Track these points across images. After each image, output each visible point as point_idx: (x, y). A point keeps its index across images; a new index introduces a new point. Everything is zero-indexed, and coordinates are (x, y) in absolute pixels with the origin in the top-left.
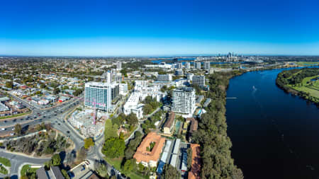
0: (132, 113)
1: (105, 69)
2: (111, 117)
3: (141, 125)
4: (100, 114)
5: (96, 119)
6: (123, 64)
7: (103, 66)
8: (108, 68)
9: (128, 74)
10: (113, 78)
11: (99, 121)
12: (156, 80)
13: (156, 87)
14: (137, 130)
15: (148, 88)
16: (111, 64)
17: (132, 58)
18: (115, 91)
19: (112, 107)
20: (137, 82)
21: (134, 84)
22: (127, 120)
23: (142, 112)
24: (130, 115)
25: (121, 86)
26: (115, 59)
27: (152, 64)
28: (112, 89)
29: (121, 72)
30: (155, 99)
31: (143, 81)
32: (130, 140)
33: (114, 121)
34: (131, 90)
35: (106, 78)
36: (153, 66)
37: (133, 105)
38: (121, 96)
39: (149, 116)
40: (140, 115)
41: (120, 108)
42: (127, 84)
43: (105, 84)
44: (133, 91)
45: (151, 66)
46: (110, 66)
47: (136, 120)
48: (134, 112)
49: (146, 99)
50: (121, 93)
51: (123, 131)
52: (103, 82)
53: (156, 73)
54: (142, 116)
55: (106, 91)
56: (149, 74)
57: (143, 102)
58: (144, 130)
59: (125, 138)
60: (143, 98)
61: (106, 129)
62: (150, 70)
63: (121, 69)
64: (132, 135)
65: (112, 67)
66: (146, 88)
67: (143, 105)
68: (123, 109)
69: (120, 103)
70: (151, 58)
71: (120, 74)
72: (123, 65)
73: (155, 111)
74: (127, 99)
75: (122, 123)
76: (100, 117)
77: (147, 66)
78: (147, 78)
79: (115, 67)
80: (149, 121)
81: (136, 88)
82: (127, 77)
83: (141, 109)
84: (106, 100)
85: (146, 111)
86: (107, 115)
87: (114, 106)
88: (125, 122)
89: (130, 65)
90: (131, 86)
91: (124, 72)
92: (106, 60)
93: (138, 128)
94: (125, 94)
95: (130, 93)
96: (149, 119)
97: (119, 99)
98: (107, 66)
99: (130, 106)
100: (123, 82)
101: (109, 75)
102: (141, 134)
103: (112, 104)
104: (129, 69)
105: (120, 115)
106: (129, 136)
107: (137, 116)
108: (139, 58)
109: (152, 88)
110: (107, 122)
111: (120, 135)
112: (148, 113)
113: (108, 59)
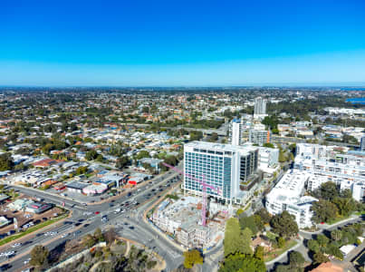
0: (285, 213)
1: (228, 114)
2: (239, 214)
3: (305, 242)
4: (214, 208)
5: (207, 215)
6: (269, 105)
7: (223, 109)
8: (235, 114)
9: (281, 128)
10: (244, 136)
11: (212, 219)
12: (356, 148)
13: (353, 163)
14: (293, 248)
15: (331, 164)
16: (241, 103)
17: (295, 90)
18: (249, 163)
19: (242, 196)
20: (302, 147)
21: (294, 151)
22: (272, 225)
23: (309, 215)
24: (281, 216)
25: (263, 153)
26: (251, 93)
27: (348, 106)
28: (243, 158)
29: (264, 122)
30: (348, 193)
31: (317, 147)
32: (277, 264)
33: (244, 221)
34: (286, 164)
35: (229, 133)
36: (351, 111)
37: (288, 195)
38: (262, 174)
39: (327, 226)
40: (304, 220)
41: (258, 199)
42: (276, 150)
43: (228, 147)
44: (292, 166)
45: (343, 110)
46: (239, 108)
47: (293, 229)
48: (291, 211)
49: (323, 189)
50: (262, 167)
51: (263, 244)
52: (223, 142)
53: (359, 129)
54: (308, 223)
55: (228, 161)
56: (337, 131)
57: (313, 194)
58: (311, 254)
59: (266, 258)
60: (316, 186)
61: (227, 234)
62: (339, 122)
63: (264, 116)
64: (282, 257)
65: (243, 111)
66: (327, 165)
67: (312, 199)
68: (264, 201)
69: (260, 188)
70: (347, 90)
71: (261, 128)
72: (270, 107)
73: (345, 221)
74: (275, 183)
75: (261, 228)
76: (215, 213)
77: (332, 110)
78: (329, 140)
79: (251, 111)
80: (327, 239)
81: (298, 160)
82: (277, 133)
83: (307, 207)
84: (228, 179)
85: (320, 215)
86: (230, 209)
87: (245, 192)
88: (268, 228)
89: (286, 107)
90: (286, 155)
91: (271, 123)
92: (230, 96)
93: (298, 246)
94: (271, 171)
95: (284, 169)
96: (327, 233)
97: (257, 181)
98: (233, 109)
99: (281, 198)
100: (267, 145)
101: (235, 127)
102: (303, 260)
103: (242, 188)
104: (284, 114)
105: (257, 213)
106: (276, 256)
107: (298, 220)
109: (340, 165)
110: (231, 223)
111: (256, 249)
112: (325, 220)
113: (234, 93)
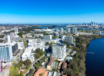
0: (28, 59)
1: (5, 33)
2: (13, 64)
3: (34, 65)
5: (2, 68)
6: (19, 29)
7: (3, 31)
8: (8, 32)
9: (23, 36)
11: (4, 69)
12: (42, 39)
13: (42, 43)
14: (31, 68)
16: (10, 29)
17: (26, 25)
18: (15, 48)
19: (14, 58)
20: (30, 40)
21: (28, 42)
22: (24, 64)
23: (34, 58)
24: (26, 60)
25: (19, 44)
26: (13, 26)
27: (39, 29)
28: (13, 46)
29: (18, 34)
30: (42, 50)
31: (34, 40)
32: (27, 74)
33: (15, 66)
34: (26, 46)
35: (7, 39)
36: (40, 30)
37: (28, 54)
38: (20, 50)
39: (38, 60)
40: (33, 60)
41: (19, 58)
42: (23, 42)
43: (7, 44)
44: (28, 46)
45: (38, 30)
46: (9, 31)
47: (30, 63)
49: (36, 50)
50: (19, 48)
51: (22, 70)
52: (5, 42)
53: (42, 34)
54: (34, 60)
55: (8, 48)
56: (38, 35)
57: (34, 52)
58: (35, 68)
59: (23, 74)
60: (34, 50)
61: (10, 72)
62: (38, 33)
63: (18, 33)
64: (28, 71)
65: (11, 32)
66: (36, 44)
67: (34, 54)
68: (21, 58)
69: (19, 54)
70: (38, 25)
71: (17, 36)
73: (42, 57)
74: (24, 52)
75: (21, 66)
76: (5, 66)
77: (36, 30)
78: (36, 38)
79: (14, 31)
80: (39, 63)
81: (29, 44)
82: (22, 37)
83: (33, 56)
84: (8, 54)
85: (36, 57)
86: (10, 63)
88: (23, 65)
89: (24, 29)
90: (26, 43)
91: (20, 34)
92: (6, 27)
93: (32, 67)
94: (22, 48)
95: (26, 47)
96: (38, 61)
97: (18, 52)
98: (7, 31)
99: (26, 55)
100: (20, 41)
101: (9, 37)
102: (34, 70)
103: (14, 56)
104: (24, 32)
105: (19, 62)
106: (26, 72)
107: (31, 60)
108: (31, 25)
109: (39, 44)
110: (11, 67)
111: (21, 73)
112: (38, 58)
113: (6, 26)
